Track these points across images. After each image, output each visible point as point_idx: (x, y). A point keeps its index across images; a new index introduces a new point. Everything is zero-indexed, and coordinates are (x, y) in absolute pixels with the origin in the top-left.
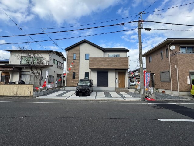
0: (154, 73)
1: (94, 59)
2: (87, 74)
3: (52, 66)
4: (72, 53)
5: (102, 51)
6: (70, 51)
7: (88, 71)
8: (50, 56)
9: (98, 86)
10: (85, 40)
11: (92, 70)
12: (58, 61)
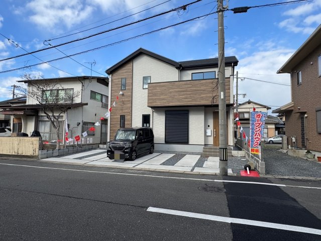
0: (305, 113)
1: (156, 86)
2: (146, 119)
3: (87, 104)
4: (118, 79)
5: (177, 68)
6: (116, 73)
7: (149, 111)
8: (83, 86)
9: (167, 142)
10: (141, 49)
11: (156, 109)
12: (102, 95)
